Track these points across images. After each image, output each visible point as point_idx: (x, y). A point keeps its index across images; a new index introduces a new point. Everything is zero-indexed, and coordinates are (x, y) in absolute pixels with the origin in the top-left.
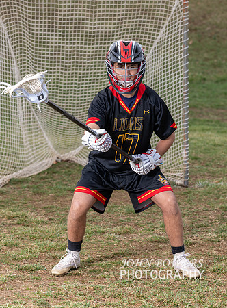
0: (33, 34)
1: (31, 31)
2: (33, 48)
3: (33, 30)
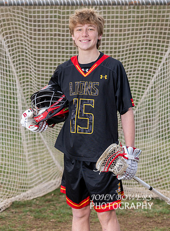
0: (35, 51)
1: (33, 48)
2: (35, 66)
3: (35, 47)
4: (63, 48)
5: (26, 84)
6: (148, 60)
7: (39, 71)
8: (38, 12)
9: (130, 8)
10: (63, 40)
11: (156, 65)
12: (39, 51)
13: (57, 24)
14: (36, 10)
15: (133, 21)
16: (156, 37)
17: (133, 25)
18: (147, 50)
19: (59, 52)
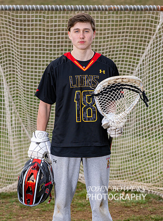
4: (47, 50)
5: (12, 83)
6: (126, 61)
7: (24, 71)
8: (25, 17)
9: (109, 13)
10: (47, 42)
11: (133, 66)
12: (25, 53)
13: (42, 27)
14: (22, 14)
15: (113, 25)
16: (133, 40)
17: (112, 29)
18: (126, 52)
19: (44, 54)
